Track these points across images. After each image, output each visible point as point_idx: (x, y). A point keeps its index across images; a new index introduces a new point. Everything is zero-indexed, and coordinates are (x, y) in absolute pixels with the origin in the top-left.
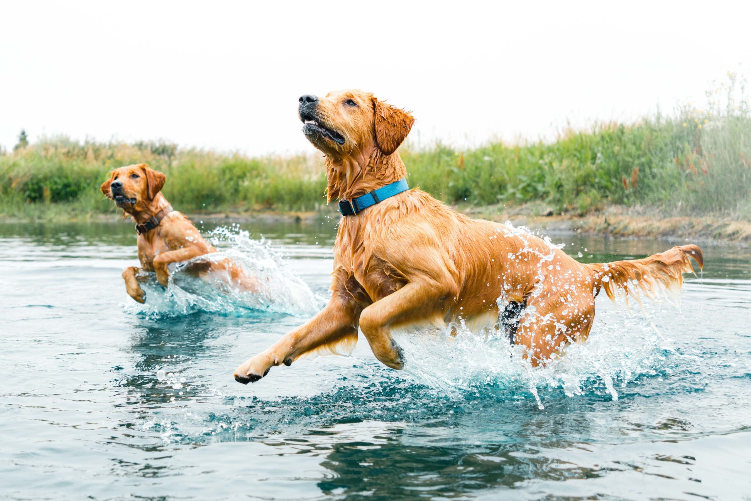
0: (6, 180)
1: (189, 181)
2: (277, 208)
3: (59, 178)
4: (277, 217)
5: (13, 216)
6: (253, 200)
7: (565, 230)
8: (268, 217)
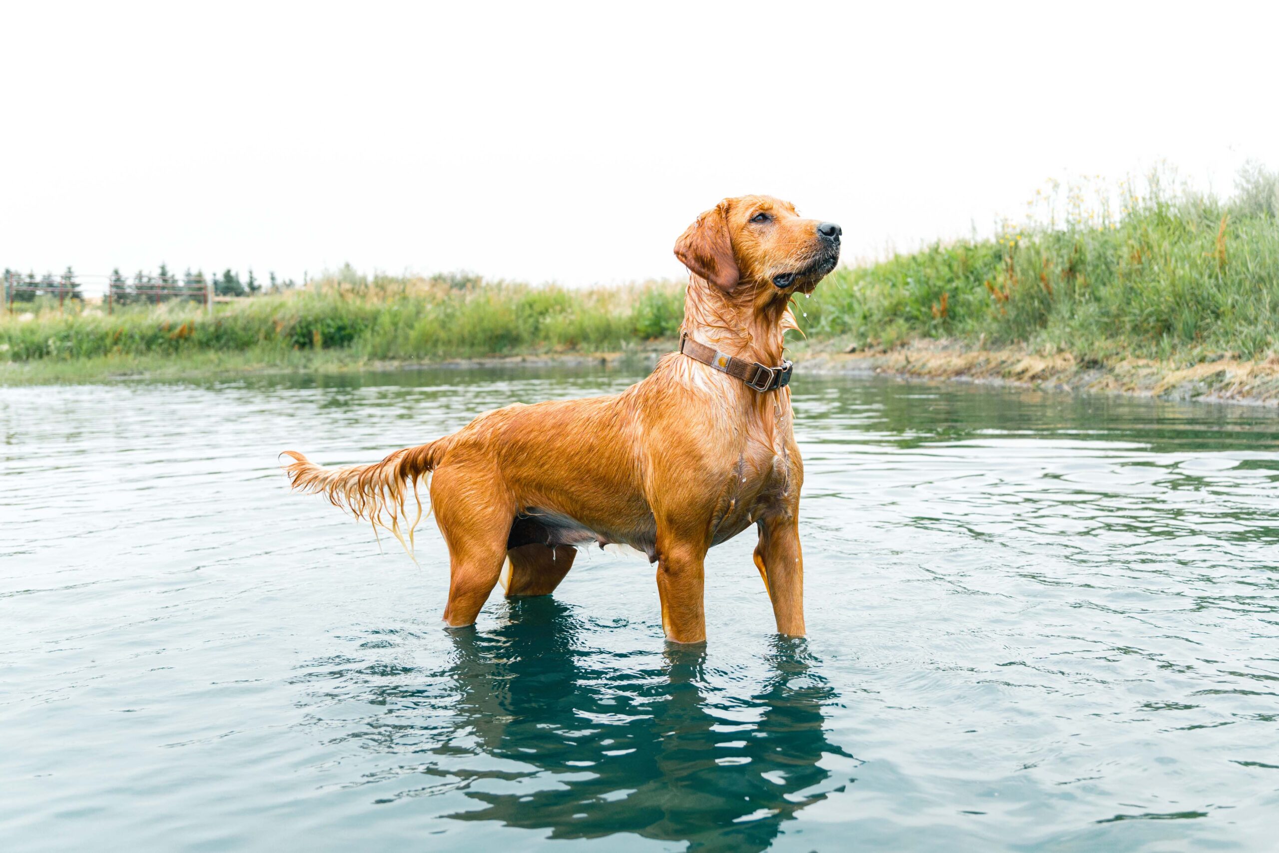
0: (270, 323)
1: (481, 320)
2: (582, 349)
3: (332, 319)
4: (581, 359)
5: (275, 365)
6: (555, 340)
7: (866, 369)
8: (570, 360)
